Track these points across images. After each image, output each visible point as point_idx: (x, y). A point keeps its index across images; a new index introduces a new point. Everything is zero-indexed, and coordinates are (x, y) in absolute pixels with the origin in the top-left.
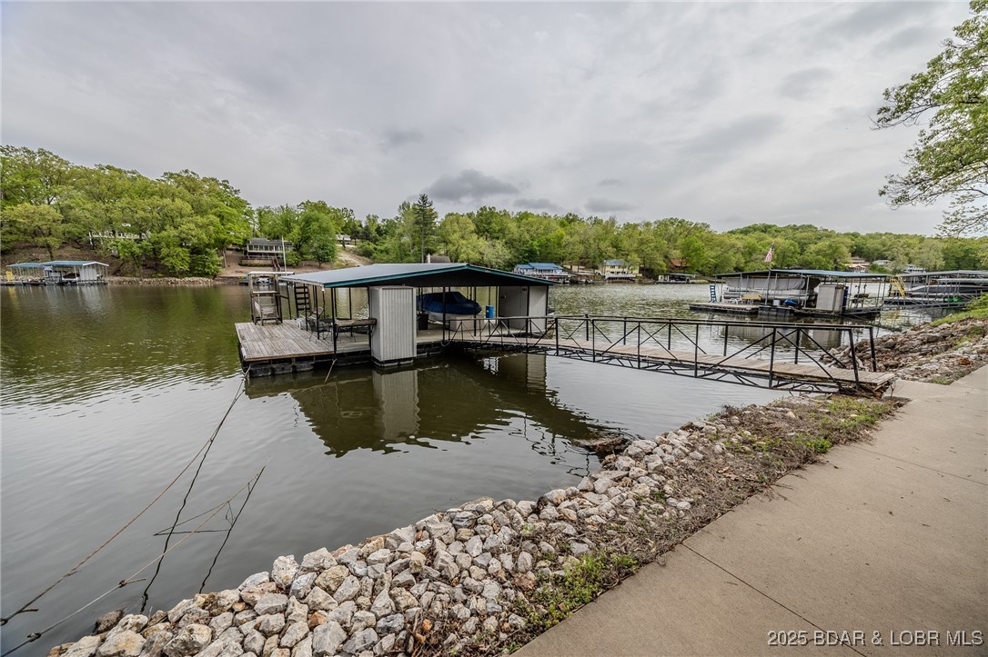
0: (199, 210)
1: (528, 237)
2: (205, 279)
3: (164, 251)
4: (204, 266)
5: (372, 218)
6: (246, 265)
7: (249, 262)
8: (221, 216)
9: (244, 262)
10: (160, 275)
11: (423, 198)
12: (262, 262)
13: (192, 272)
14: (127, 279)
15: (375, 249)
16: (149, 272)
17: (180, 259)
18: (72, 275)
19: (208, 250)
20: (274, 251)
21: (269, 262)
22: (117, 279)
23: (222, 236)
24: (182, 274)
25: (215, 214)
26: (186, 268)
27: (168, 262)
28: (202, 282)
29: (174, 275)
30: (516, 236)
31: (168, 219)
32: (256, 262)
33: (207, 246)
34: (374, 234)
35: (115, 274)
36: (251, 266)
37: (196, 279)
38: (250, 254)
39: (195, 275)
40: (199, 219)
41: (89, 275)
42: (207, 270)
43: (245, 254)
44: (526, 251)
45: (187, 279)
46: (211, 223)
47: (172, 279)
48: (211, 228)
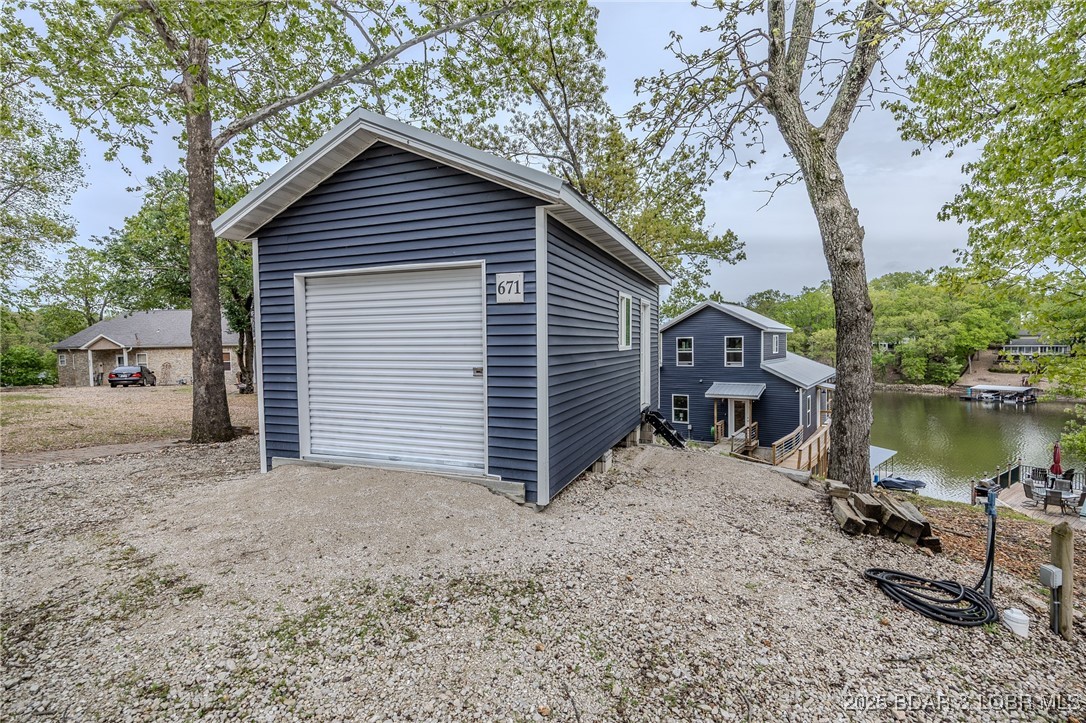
0: (944, 318)
2: (940, 387)
3: (905, 361)
4: (941, 374)
6: (995, 371)
7: (1000, 367)
8: (968, 323)
10: (901, 381)
12: (1015, 368)
13: (929, 378)
16: (897, 377)
17: (916, 367)
19: (946, 358)
23: (964, 343)
24: (920, 382)
25: (962, 320)
26: (921, 376)
27: (906, 372)
28: (937, 390)
29: (912, 382)
32: (1008, 367)
33: (947, 354)
36: (1002, 372)
37: (931, 386)
39: (932, 383)
40: (942, 329)
42: (943, 378)
45: (924, 386)
46: (954, 332)
47: (910, 386)
48: (952, 337)
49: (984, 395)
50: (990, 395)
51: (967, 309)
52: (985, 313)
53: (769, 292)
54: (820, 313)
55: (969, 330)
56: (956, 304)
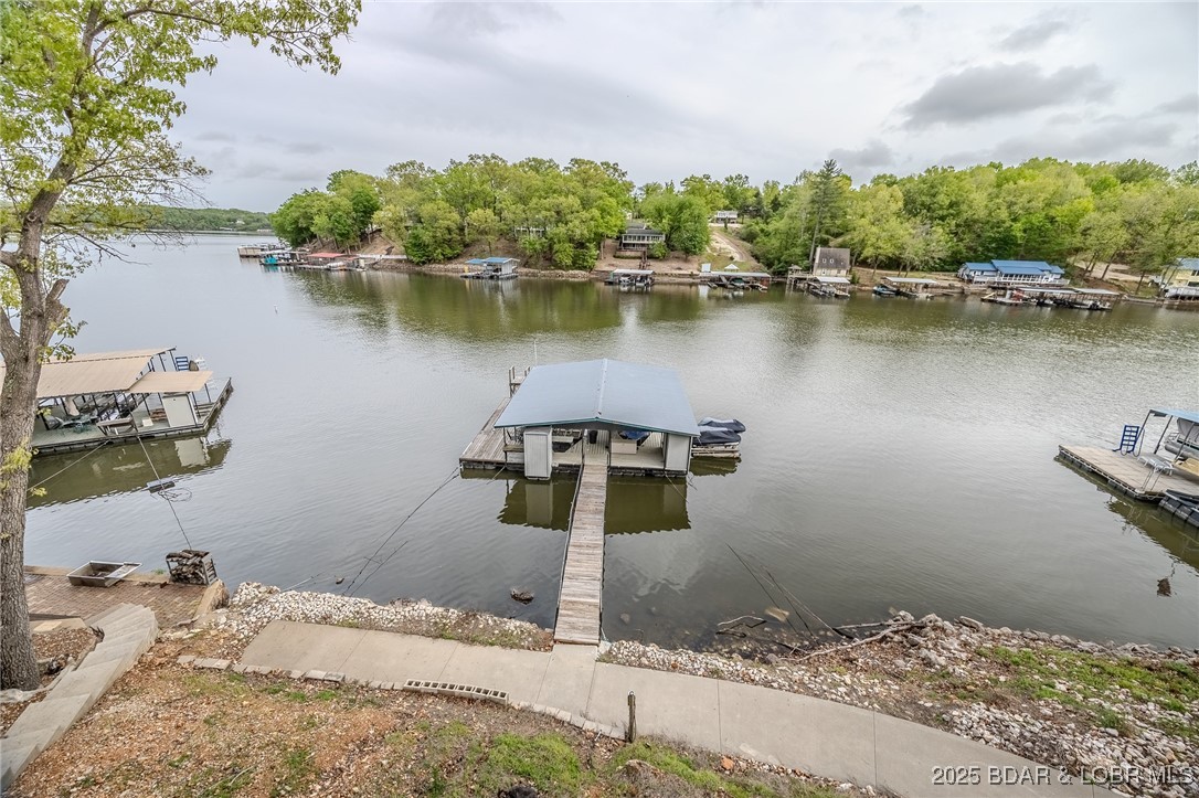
0: (586, 204)
1: (1004, 214)
2: (583, 272)
3: (556, 247)
4: (584, 260)
5: (771, 184)
6: (618, 257)
7: (622, 253)
8: (603, 210)
9: (618, 253)
10: (552, 267)
11: (829, 165)
12: (633, 254)
13: (576, 265)
14: (532, 270)
15: (762, 231)
16: (547, 263)
17: (565, 253)
18: (496, 270)
19: (588, 244)
20: (645, 242)
21: (639, 254)
22: (525, 270)
23: (601, 230)
24: (567, 268)
25: (598, 207)
26: (569, 262)
27: (558, 257)
28: (581, 275)
29: (561, 268)
30: (982, 214)
31: (560, 216)
32: (628, 253)
33: (589, 241)
34: (767, 207)
35: (524, 266)
36: (623, 258)
37: (577, 272)
38: (625, 245)
39: (576, 269)
40: (585, 215)
41: (507, 270)
42: (585, 264)
43: (621, 245)
44: (994, 240)
45: (571, 272)
46: (593, 218)
47: (560, 272)
48: (592, 223)
49: (622, 279)
50: (626, 279)
51: (601, 198)
52: (613, 201)
53: (412, 163)
54: (471, 191)
55: (602, 218)
56: (592, 191)
